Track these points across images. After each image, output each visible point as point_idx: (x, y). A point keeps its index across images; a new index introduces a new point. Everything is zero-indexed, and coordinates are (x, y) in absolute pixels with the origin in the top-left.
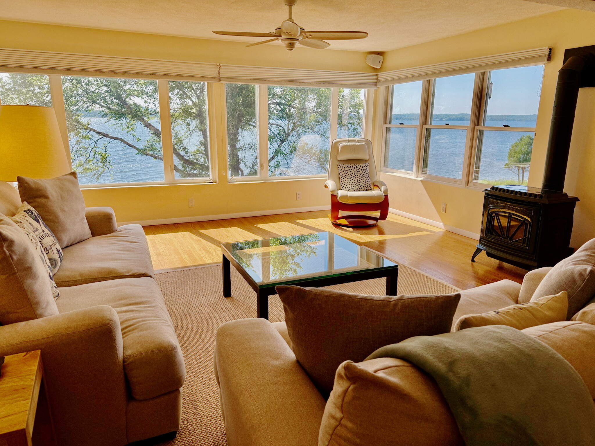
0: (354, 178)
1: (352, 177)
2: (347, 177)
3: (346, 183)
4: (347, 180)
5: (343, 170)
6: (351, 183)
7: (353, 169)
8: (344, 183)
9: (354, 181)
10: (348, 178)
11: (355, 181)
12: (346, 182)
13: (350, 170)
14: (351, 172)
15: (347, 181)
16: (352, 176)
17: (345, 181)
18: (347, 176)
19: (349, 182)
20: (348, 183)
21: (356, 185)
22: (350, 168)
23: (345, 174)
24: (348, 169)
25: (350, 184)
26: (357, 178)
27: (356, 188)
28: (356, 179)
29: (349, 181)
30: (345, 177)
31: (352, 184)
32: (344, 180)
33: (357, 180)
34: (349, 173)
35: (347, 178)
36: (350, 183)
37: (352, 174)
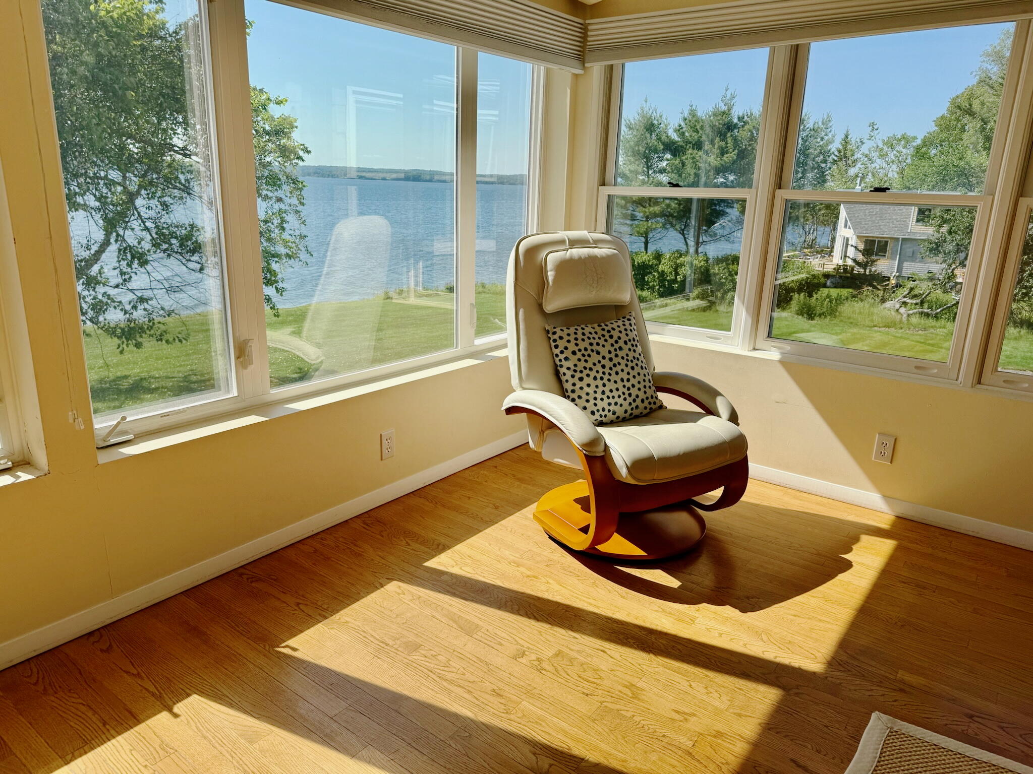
0: (613, 373)
1: (607, 370)
2: (592, 374)
3: (592, 395)
4: (593, 383)
5: (571, 346)
6: (608, 393)
7: (602, 342)
8: (584, 397)
9: (614, 386)
10: (595, 378)
11: (616, 386)
12: (590, 390)
13: (595, 347)
14: (598, 353)
15: (593, 388)
16: (603, 367)
17: (586, 389)
18: (591, 369)
19: (599, 391)
20: (599, 396)
21: (623, 397)
22: (592, 341)
23: (583, 364)
24: (586, 344)
25: (605, 397)
26: (621, 375)
27: (623, 409)
28: (618, 378)
29: (601, 388)
30: (584, 375)
31: (611, 395)
32: (583, 384)
33: (622, 380)
34: (595, 358)
35: (592, 376)
36: (603, 393)
37: (603, 362)
